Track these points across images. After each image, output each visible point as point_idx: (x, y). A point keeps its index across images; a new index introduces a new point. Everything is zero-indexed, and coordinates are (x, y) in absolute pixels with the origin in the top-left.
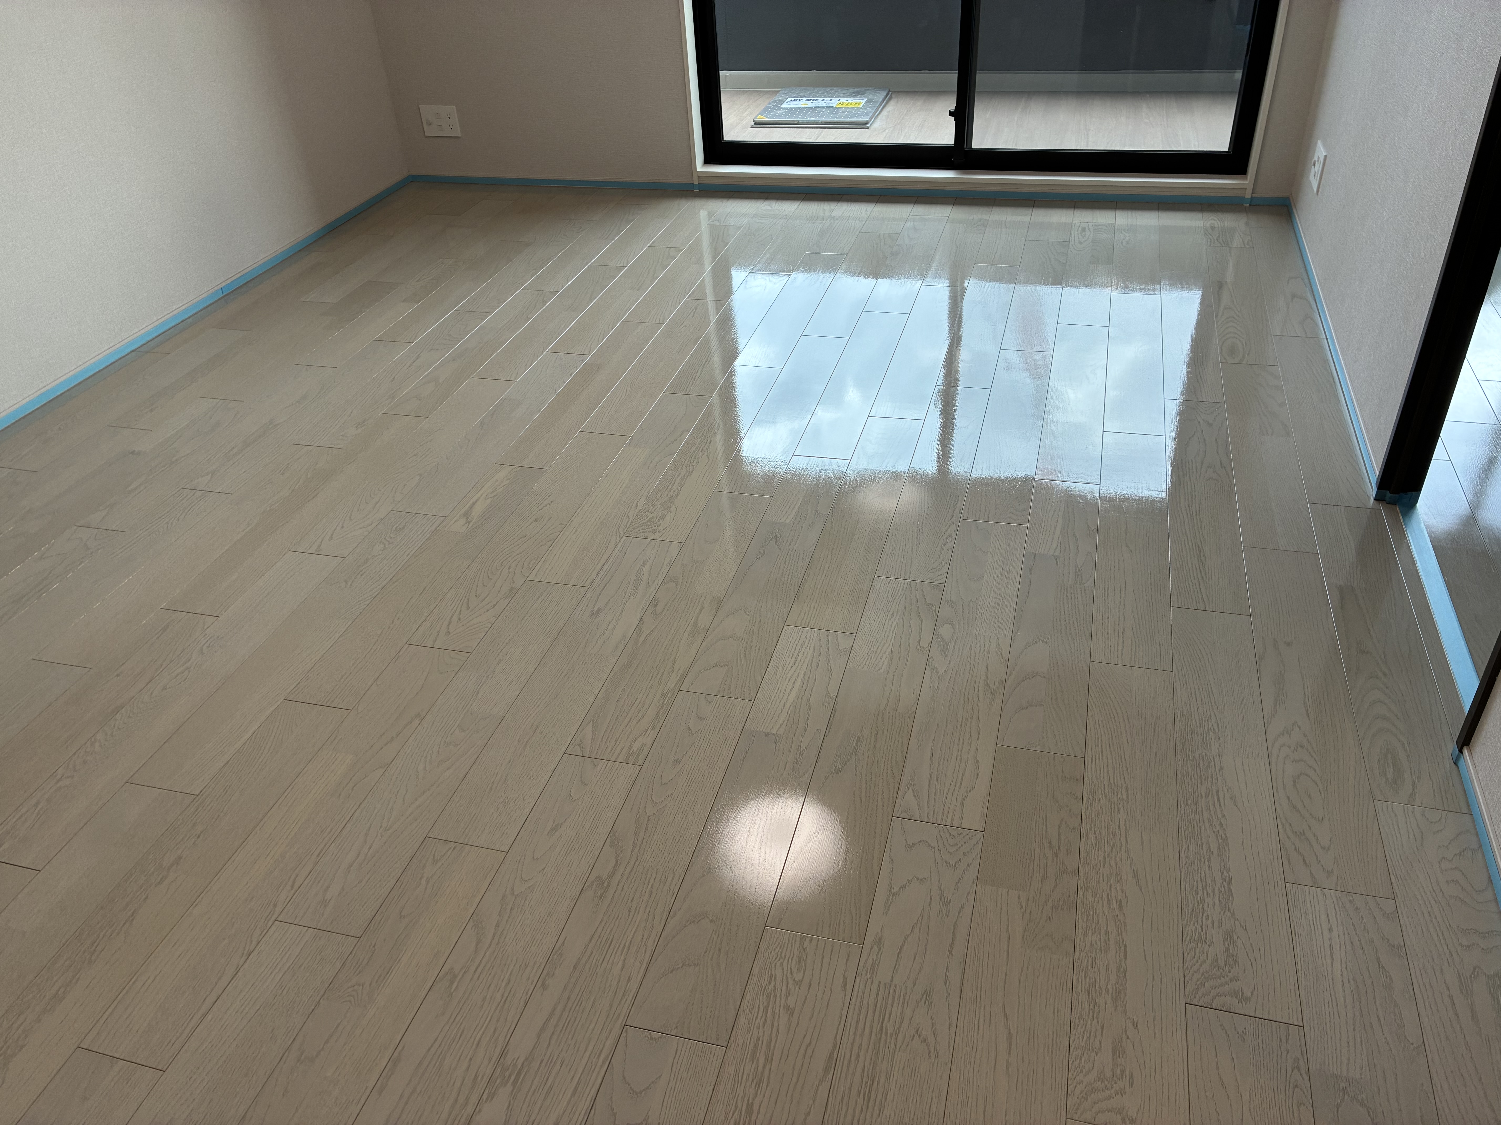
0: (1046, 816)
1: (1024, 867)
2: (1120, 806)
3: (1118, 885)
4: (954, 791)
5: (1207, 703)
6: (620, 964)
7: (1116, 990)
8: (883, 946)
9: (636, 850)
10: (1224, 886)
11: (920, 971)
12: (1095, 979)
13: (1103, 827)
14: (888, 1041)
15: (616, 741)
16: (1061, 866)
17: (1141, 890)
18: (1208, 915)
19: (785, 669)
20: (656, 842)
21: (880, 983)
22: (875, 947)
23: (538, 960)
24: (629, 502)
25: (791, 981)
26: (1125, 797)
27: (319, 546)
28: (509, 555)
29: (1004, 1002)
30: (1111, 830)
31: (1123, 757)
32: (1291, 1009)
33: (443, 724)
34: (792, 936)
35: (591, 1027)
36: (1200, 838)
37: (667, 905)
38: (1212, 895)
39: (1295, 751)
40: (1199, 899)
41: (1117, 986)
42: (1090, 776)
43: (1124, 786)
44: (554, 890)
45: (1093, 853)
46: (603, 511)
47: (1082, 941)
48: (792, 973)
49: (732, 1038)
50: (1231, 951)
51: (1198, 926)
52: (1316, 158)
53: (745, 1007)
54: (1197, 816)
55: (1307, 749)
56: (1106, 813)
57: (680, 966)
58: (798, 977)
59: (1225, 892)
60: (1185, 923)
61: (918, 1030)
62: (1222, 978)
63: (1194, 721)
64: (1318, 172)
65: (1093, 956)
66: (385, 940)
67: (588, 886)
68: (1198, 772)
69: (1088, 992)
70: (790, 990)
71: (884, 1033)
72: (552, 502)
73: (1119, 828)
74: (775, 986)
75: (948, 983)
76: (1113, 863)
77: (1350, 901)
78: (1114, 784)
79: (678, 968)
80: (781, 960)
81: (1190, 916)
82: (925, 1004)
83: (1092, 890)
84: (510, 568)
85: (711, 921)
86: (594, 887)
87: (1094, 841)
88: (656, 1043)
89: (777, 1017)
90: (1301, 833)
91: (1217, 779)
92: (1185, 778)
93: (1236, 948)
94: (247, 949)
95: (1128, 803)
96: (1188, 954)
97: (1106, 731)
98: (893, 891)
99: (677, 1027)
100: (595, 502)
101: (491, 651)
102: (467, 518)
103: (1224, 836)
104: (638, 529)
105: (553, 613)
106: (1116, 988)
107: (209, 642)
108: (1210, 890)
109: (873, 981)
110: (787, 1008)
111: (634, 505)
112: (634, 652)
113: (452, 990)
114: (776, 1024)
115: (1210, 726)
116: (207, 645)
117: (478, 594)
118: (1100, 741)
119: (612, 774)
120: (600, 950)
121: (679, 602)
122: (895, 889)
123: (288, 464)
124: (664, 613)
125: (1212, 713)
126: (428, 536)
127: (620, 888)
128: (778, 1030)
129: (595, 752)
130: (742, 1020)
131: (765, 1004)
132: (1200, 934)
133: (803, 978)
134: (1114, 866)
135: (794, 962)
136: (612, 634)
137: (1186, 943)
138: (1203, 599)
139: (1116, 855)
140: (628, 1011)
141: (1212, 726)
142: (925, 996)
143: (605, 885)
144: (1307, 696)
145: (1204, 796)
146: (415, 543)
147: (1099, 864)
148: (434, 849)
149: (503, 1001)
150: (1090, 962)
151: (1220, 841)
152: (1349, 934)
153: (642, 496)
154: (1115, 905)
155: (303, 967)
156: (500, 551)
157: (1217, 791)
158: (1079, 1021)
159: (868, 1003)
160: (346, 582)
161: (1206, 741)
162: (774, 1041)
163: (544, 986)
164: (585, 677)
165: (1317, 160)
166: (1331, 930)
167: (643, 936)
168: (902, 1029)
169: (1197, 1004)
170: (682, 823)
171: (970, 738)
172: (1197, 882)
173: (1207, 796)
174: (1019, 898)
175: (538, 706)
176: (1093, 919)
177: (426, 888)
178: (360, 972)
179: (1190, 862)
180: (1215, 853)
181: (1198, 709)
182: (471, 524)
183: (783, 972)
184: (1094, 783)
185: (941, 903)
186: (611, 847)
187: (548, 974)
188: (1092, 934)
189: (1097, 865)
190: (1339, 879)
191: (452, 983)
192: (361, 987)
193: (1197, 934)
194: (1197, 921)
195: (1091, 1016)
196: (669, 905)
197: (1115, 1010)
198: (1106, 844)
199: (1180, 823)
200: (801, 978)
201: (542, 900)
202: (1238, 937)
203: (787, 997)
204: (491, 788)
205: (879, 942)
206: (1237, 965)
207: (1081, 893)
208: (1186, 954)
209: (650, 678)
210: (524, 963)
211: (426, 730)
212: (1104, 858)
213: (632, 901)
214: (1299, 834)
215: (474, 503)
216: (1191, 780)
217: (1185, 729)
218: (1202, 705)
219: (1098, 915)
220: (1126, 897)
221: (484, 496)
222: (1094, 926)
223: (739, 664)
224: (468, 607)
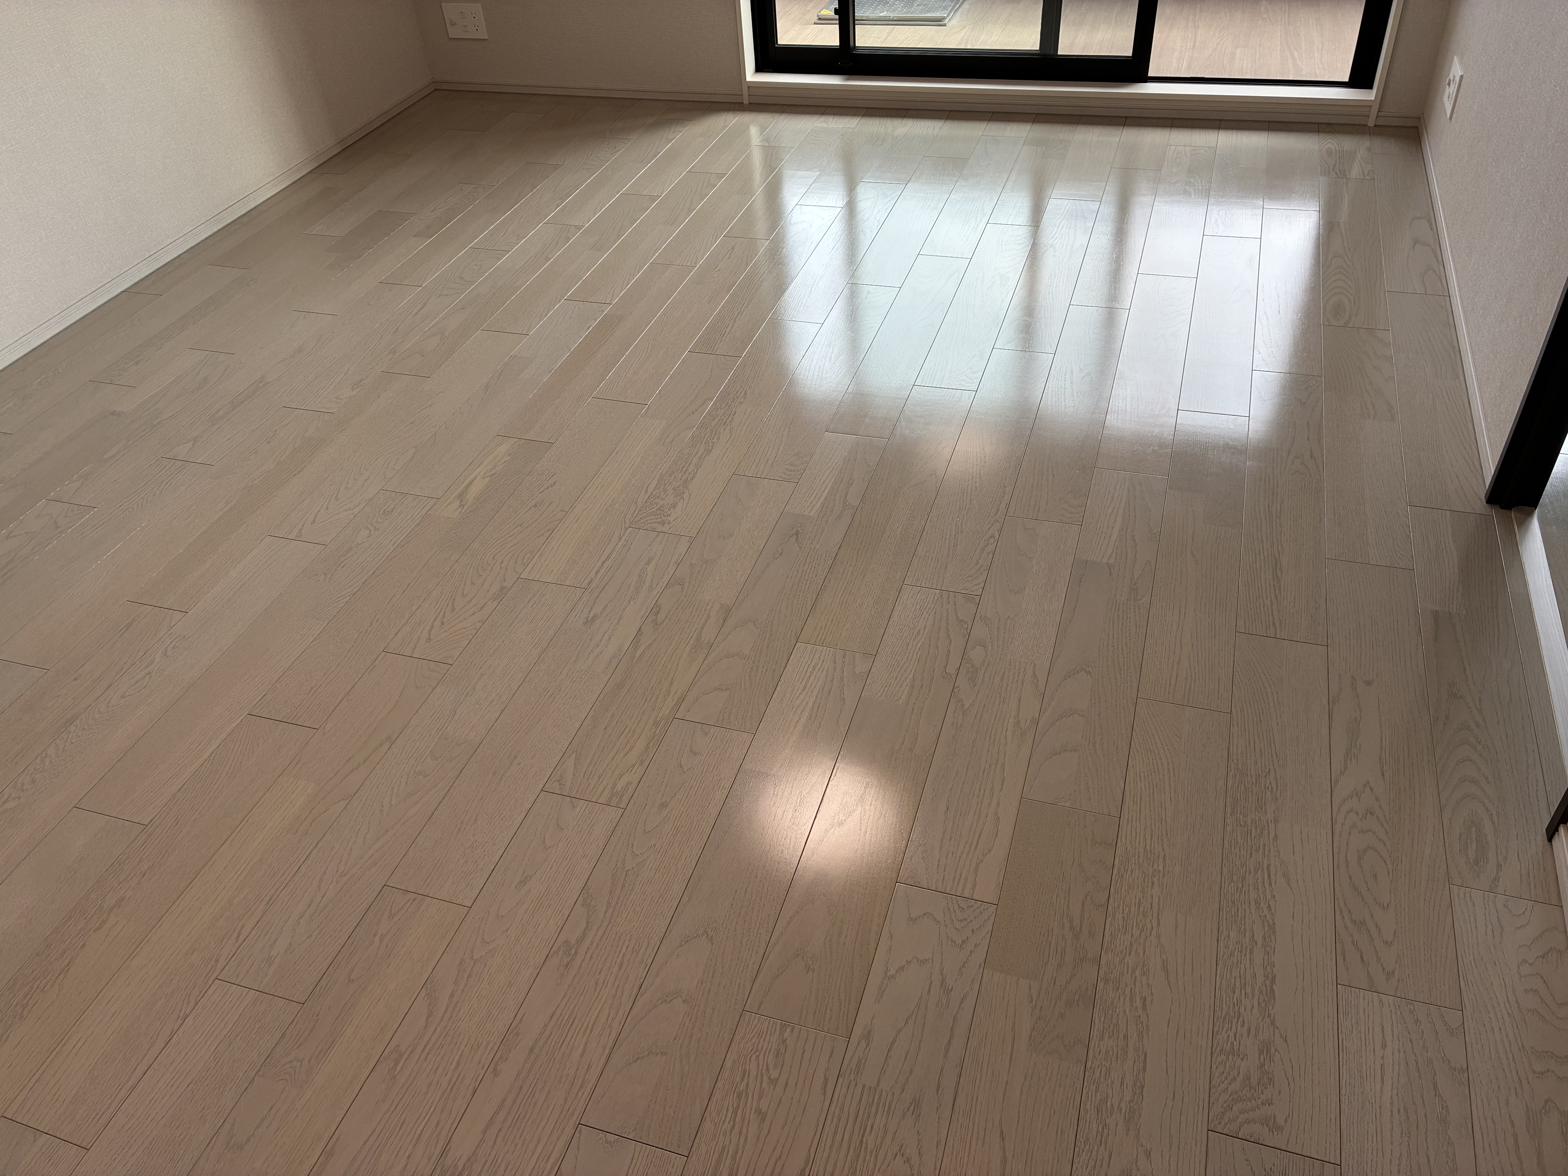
0: (1070, 888)
1: (1039, 950)
2: (1155, 880)
3: (1144, 978)
4: (968, 853)
5: (1267, 754)
6: (581, 1047)
7: (1130, 1110)
8: (872, 1039)
9: (610, 910)
10: (1266, 986)
11: (911, 1074)
12: (1107, 1095)
13: (1133, 905)
14: (868, 1158)
15: (600, 777)
16: (1081, 952)
17: (1170, 985)
18: (1244, 1021)
19: (793, 696)
20: (632, 903)
21: (864, 1086)
22: (863, 1041)
23: (492, 1040)
24: (639, 485)
25: (765, 1078)
26: (1161, 869)
27: (300, 530)
28: (503, 547)
29: (1001, 1118)
30: (1142, 909)
31: (1164, 817)
32: (1328, 1143)
33: (414, 751)
34: (771, 1023)
35: (543, 1123)
36: (1243, 923)
37: (638, 979)
38: (1250, 995)
39: (1363, 820)
40: (1235, 1000)
41: (1132, 1104)
42: (1124, 841)
43: (1162, 854)
44: (517, 955)
45: (1119, 938)
46: (610, 496)
47: (1096, 1046)
48: (768, 1069)
49: (695, 1146)
50: (1266, 1067)
51: (1232, 1035)
52: (1451, 77)
53: (713, 1108)
54: (1242, 896)
55: (1378, 818)
56: (1138, 888)
57: (646, 1053)
58: (774, 1074)
59: (1267, 993)
60: (1216, 1029)
61: (902, 1146)
62: (1252, 1100)
63: (1249, 776)
64: (1453, 94)
65: (1108, 1066)
66: (330, 1008)
67: (554, 952)
68: (1249, 840)
69: (1098, 1109)
70: (763, 1091)
71: (863, 1149)
72: (554, 483)
73: (1151, 908)
74: (747, 1085)
75: (940, 1089)
76: (1140, 951)
77: (1411, 1012)
78: (1151, 851)
79: (643, 1057)
80: (757, 1053)
81: (1224, 1020)
82: (913, 1114)
83: (1113, 983)
84: (502, 563)
85: (684, 1001)
86: (561, 953)
87: (1121, 923)
88: (612, 1147)
89: (746, 1122)
90: (1361, 922)
91: (1270, 851)
92: (1233, 848)
93: (1272, 1063)
94: (183, 1011)
95: (1164, 876)
96: (1217, 1068)
97: (1147, 785)
98: (889, 974)
99: (635, 1129)
100: (602, 484)
101: (473, 664)
102: (461, 501)
103: (1271, 922)
104: (645, 519)
105: (544, 618)
106: (1130, 1107)
107: (174, 643)
108: (1249, 990)
109: (856, 1083)
110: (759, 1111)
111: (644, 490)
112: (628, 669)
113: (396, 1073)
114: (744, 1131)
115: (1268, 784)
116: (172, 645)
117: (465, 594)
118: (1139, 797)
119: (591, 818)
120: (561, 1030)
121: (683, 609)
122: (892, 972)
123: (276, 431)
124: (665, 623)
125: (1272, 767)
126: (418, 521)
127: (588, 956)
128: (746, 1139)
129: (576, 790)
130: (708, 1125)
131: (735, 1106)
132: (1232, 1044)
133: (779, 1077)
134: (1141, 955)
135: (771, 1056)
136: (606, 647)
137: (1216, 1054)
138: (1274, 624)
139: (1145, 941)
140: (584, 1107)
141: (1270, 783)
142: (913, 1106)
143: (573, 952)
144: (1384, 750)
145: (1252, 871)
146: (403, 530)
147: (1124, 951)
148: (392, 901)
149: (450, 1088)
150: (1103, 1073)
151: (1266, 929)
152: (1405, 1052)
153: (654, 478)
154: (1138, 1003)
155: (240, 1037)
156: (494, 541)
157: (1269, 866)
158: (1085, 1147)
159: (849, 1111)
160: (326, 575)
161: (1262, 802)
162: (740, 1152)
163: (496, 1072)
164: (573, 698)
165: (1452, 79)
166: (1384, 1046)
167: (609, 1015)
168: (883, 1146)
169: (1221, 1132)
170: (663, 879)
171: (993, 788)
172: (1235, 978)
173: (1256, 872)
174: (1030, 988)
175: (518, 732)
176: (1112, 1019)
177: (379, 947)
178: (300, 1045)
179: (1229, 952)
180: (1260, 942)
181: (1256, 762)
182: (466, 507)
183: (758, 1068)
184: (1128, 850)
185: (941, 992)
186: (583, 905)
187: (501, 1057)
188: (1109, 1037)
189: (1121, 952)
190: (1400, 981)
191: (396, 1064)
192: (300, 1063)
193: (1229, 1043)
194: (1231, 1028)
195: (1098, 1142)
196: (640, 979)
197: (1127, 1134)
198: (1134, 927)
199: (1222, 902)
200: (777, 1076)
201: (503, 967)
202: (1276, 1050)
203: (760, 1098)
204: (459, 829)
205: (868, 1036)
206: (1272, 1086)
207: (1101, 985)
208: (1214, 1067)
209: (644, 701)
210: (476, 1043)
211: (396, 757)
212: (1131, 944)
213: (600, 973)
214: (1358, 923)
215: (470, 483)
216: (1240, 851)
217: (1238, 786)
218: (1261, 757)
219: (1118, 1015)
220: (1152, 994)
221: (482, 473)
222: (1112, 1028)
223: (743, 688)
224: (453, 609)
